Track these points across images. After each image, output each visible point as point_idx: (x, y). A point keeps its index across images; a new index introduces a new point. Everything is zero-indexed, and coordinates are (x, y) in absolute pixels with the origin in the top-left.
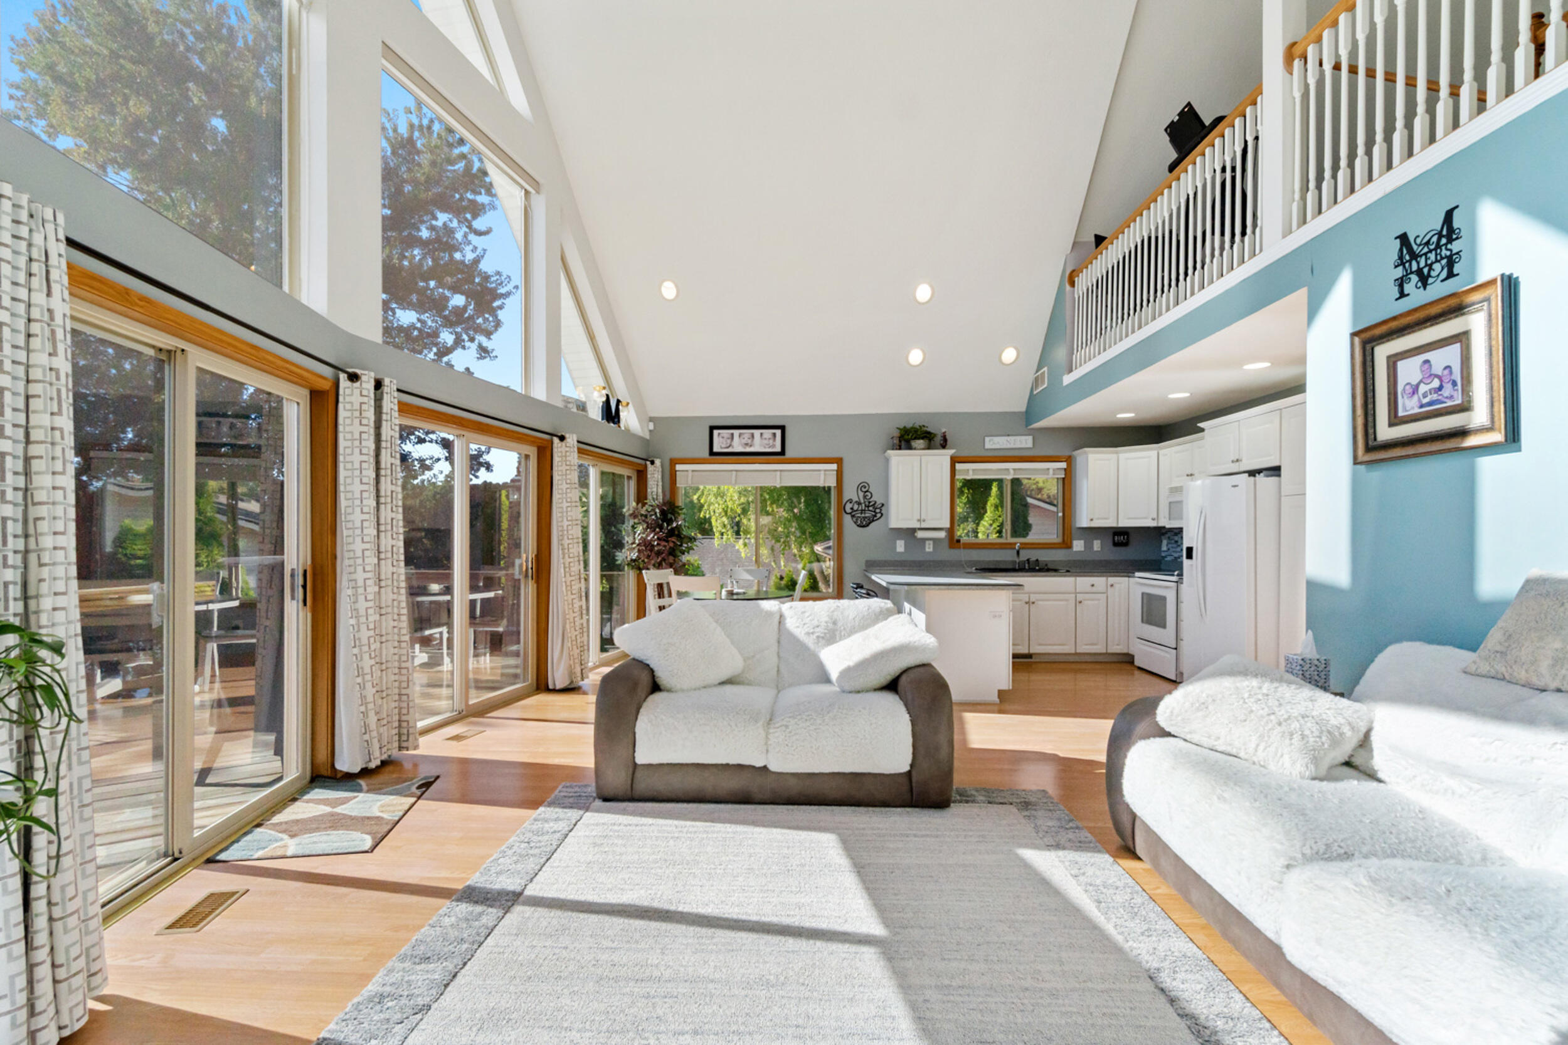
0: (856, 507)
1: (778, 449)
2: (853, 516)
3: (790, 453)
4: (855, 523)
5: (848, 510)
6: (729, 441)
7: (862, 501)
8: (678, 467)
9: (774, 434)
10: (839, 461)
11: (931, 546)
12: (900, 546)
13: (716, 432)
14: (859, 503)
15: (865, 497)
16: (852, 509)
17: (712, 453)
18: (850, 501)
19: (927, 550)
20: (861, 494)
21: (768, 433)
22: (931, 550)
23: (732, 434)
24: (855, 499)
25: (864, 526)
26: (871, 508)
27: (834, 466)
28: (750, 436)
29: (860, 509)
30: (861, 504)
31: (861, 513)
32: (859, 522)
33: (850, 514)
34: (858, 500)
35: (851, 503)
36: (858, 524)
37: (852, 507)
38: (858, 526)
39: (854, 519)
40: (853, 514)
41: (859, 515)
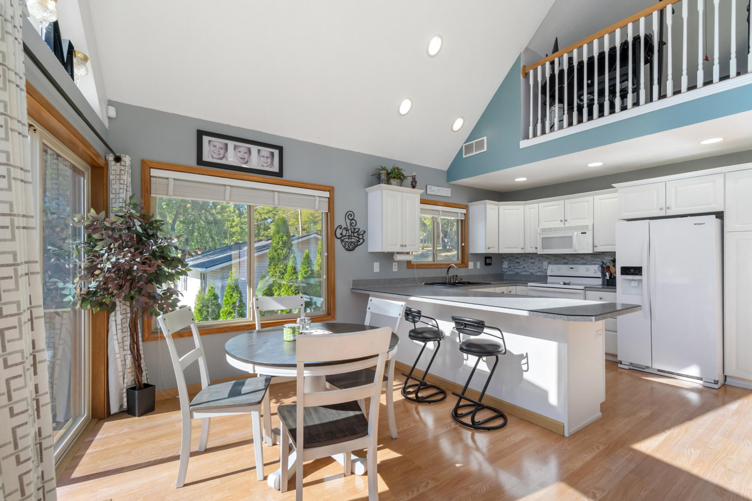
0: (344, 233)
1: (275, 169)
2: (342, 241)
3: (287, 175)
4: (344, 247)
5: (339, 236)
6: (222, 152)
7: (349, 228)
8: (154, 172)
9: (272, 154)
10: (331, 190)
11: (397, 267)
12: (377, 267)
13: (206, 139)
14: (347, 230)
15: (351, 224)
16: (341, 234)
17: (200, 161)
18: (340, 227)
19: (394, 270)
20: (348, 221)
21: (266, 151)
22: (396, 270)
23: (226, 145)
24: (344, 226)
25: (350, 250)
26: (355, 235)
27: (327, 194)
28: (246, 151)
29: (348, 234)
30: (348, 230)
31: (349, 238)
32: (347, 246)
33: (340, 238)
34: (346, 227)
35: (340, 228)
36: (346, 248)
37: (341, 232)
38: (346, 249)
39: (343, 243)
40: (342, 239)
41: (347, 240)
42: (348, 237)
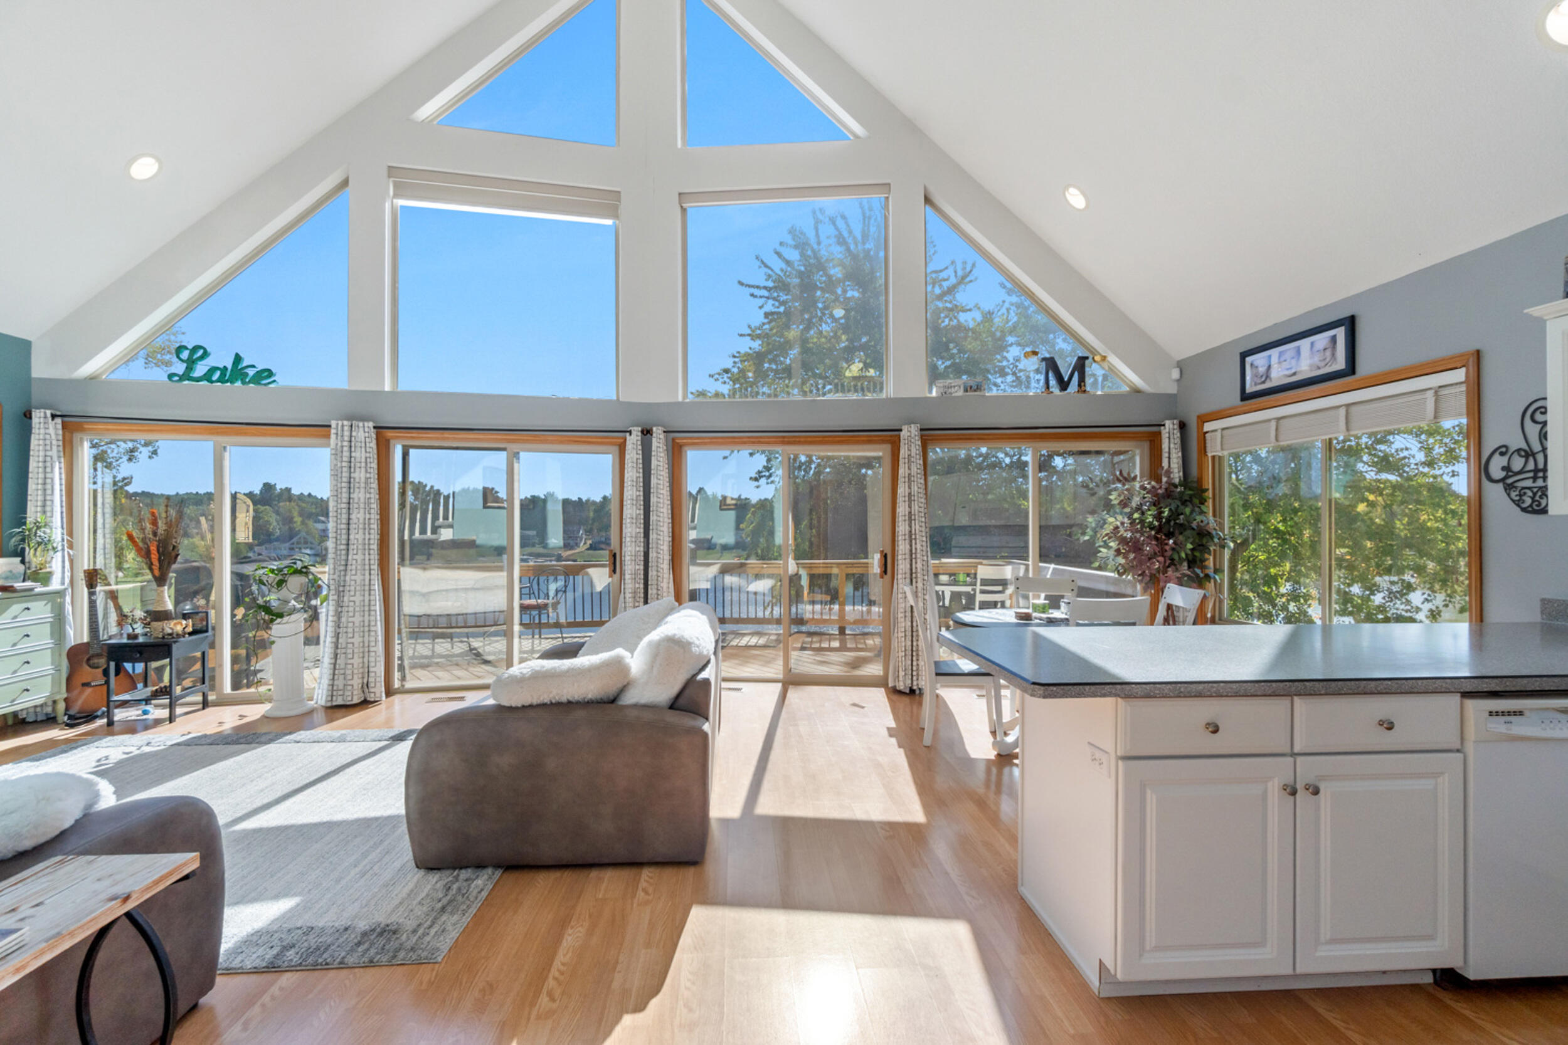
0: (1518, 463)
1: (1340, 363)
2: (1509, 488)
3: (1366, 366)
4: (1518, 503)
5: (1496, 471)
6: (1264, 370)
7: (1537, 448)
8: (1210, 426)
9: (1333, 339)
10: (1468, 360)
13: (1250, 359)
14: (1527, 454)
15: (1544, 436)
16: (1506, 468)
17: (1242, 397)
18: (1502, 450)
20: (1533, 430)
21: (1323, 339)
23: (1271, 357)
24: (1516, 445)
25: (1541, 512)
27: (1460, 375)
28: (1294, 354)
29: (1531, 466)
30: (1534, 455)
31: (1535, 479)
32: (1528, 501)
33: (1503, 480)
34: (1526, 448)
35: (1502, 454)
36: (1524, 506)
37: (1505, 464)
38: (1524, 510)
39: (1513, 494)
40: (1510, 481)
41: (1529, 483)
42: (1531, 475)
